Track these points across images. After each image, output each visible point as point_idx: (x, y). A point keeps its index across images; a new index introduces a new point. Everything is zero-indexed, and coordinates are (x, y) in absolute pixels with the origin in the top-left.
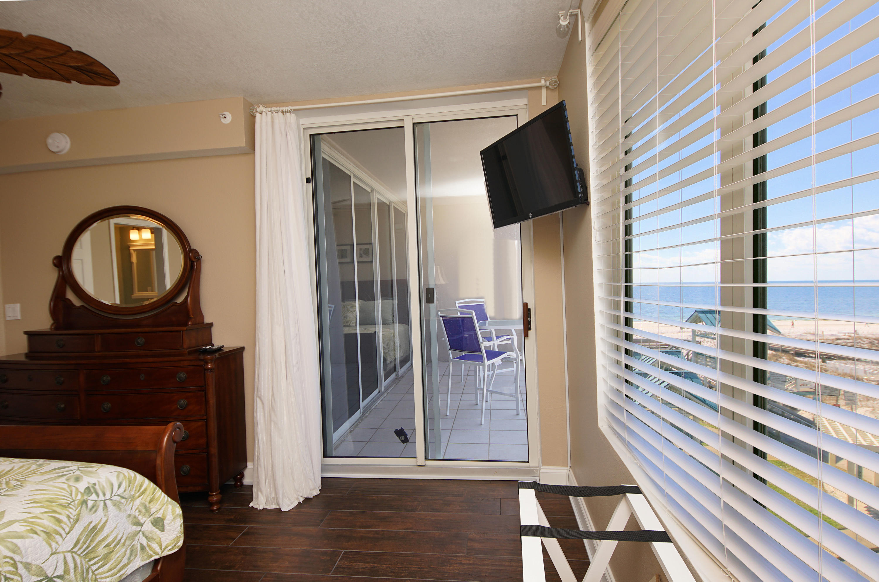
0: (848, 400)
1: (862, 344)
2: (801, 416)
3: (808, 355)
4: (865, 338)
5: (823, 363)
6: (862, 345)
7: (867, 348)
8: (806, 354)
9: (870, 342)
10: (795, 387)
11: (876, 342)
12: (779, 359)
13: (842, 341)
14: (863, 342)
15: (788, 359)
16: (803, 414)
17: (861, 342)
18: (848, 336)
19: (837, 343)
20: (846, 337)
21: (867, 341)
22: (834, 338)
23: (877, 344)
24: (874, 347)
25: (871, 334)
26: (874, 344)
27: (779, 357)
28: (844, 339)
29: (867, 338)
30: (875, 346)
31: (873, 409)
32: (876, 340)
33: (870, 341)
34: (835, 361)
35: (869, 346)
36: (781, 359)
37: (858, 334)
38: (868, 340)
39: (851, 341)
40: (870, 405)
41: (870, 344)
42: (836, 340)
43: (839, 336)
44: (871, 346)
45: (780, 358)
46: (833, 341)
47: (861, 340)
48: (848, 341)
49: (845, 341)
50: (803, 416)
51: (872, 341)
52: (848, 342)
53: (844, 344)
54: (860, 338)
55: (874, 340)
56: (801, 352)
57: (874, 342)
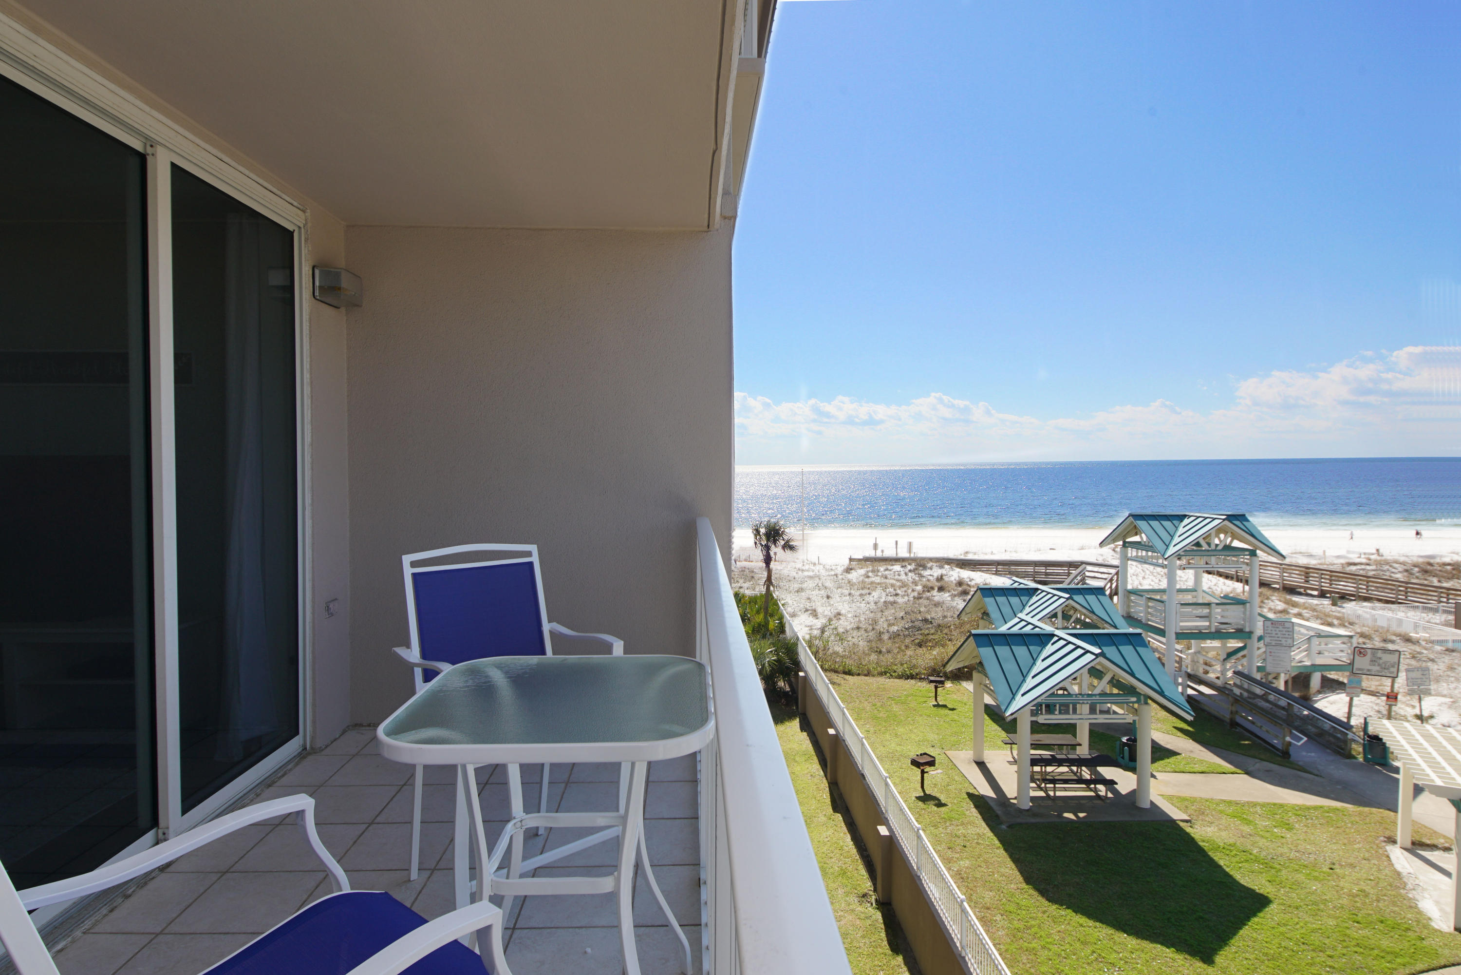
0: (1413, 685)
1: (1393, 573)
2: (1321, 711)
3: (1305, 591)
4: (1396, 562)
5: (1333, 607)
6: (1392, 575)
7: (1402, 580)
8: (1302, 590)
9: (1406, 571)
10: (1307, 655)
11: (1416, 569)
12: (1266, 601)
13: (1359, 567)
14: (1394, 570)
15: (1280, 601)
16: (1326, 707)
17: (1390, 569)
18: (1365, 558)
19: (1350, 570)
20: (1364, 561)
21: (1401, 568)
22: (1343, 561)
23: (1417, 574)
24: (1413, 578)
25: (1404, 556)
26: (1412, 574)
27: (1266, 597)
28: (1361, 564)
29: (1401, 563)
30: (1414, 576)
31: (1451, 700)
32: (1415, 566)
33: (1405, 567)
34: (1354, 603)
35: (1404, 576)
36: (1270, 601)
37: (1382, 556)
38: (1402, 566)
39: (1373, 567)
40: (1445, 692)
41: (1405, 574)
42: (1348, 566)
43: (1351, 558)
44: (1408, 577)
45: (1268, 598)
46: (1343, 567)
47: (1390, 566)
48: (1368, 567)
49: (1363, 567)
50: (1326, 710)
51: (1409, 568)
52: (1368, 570)
53: (1361, 572)
54: (1387, 563)
55: (1413, 566)
56: (1292, 587)
57: (1412, 569)
